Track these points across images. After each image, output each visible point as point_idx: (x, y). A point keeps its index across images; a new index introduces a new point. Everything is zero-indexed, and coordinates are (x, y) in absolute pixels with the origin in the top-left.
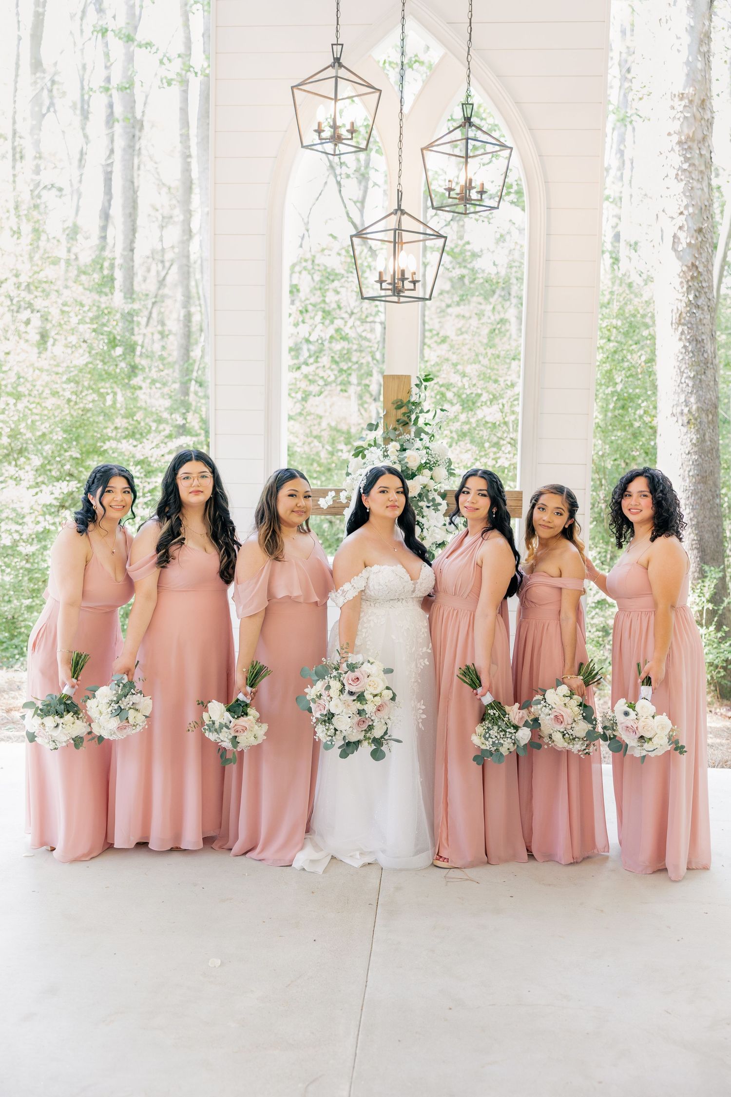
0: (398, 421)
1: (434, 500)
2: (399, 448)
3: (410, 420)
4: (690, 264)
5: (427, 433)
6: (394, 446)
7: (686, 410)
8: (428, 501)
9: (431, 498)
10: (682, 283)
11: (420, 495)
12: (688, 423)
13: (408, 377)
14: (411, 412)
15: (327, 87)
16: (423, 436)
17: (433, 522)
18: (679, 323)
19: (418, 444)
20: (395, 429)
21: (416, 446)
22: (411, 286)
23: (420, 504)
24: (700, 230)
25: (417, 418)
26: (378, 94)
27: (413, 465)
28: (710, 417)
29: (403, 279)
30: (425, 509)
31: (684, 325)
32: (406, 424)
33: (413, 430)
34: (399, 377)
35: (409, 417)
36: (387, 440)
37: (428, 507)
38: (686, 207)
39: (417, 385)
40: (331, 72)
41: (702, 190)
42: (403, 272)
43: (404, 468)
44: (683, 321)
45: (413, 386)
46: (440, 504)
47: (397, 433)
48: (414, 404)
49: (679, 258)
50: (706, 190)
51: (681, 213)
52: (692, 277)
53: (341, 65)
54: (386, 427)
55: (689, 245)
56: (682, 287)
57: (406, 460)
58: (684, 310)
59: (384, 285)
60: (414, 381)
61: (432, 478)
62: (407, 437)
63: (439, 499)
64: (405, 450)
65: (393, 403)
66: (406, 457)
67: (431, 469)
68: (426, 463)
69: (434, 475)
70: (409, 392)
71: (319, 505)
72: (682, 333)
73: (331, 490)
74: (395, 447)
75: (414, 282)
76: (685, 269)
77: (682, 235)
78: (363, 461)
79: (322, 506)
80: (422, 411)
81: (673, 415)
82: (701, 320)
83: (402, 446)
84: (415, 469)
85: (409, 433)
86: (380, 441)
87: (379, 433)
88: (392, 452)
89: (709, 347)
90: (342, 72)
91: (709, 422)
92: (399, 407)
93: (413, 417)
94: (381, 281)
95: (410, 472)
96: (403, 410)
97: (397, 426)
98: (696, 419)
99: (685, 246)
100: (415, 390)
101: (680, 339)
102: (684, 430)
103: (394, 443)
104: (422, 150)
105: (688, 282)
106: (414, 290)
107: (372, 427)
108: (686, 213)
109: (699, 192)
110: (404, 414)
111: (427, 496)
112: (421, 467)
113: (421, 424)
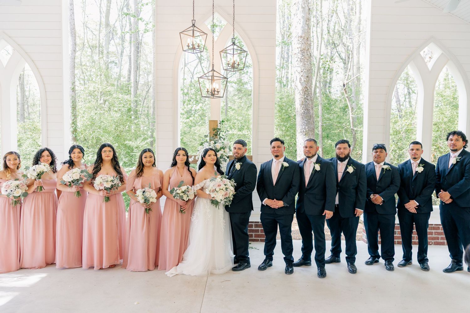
0: (214, 134)
1: (225, 158)
2: (214, 142)
3: (218, 134)
4: (305, 87)
5: (223, 138)
6: (212, 142)
7: (305, 131)
8: (223, 159)
10: (303, 92)
11: (220, 157)
12: (306, 134)
13: (217, 121)
14: (218, 131)
15: (191, 33)
16: (221, 139)
18: (302, 105)
19: (220, 141)
20: (213, 137)
21: (219, 142)
22: (217, 93)
23: (221, 160)
24: (308, 77)
25: (220, 133)
26: (206, 35)
27: (218, 148)
28: (312, 133)
29: (214, 91)
31: (304, 105)
32: (216, 135)
33: (218, 137)
34: (214, 121)
35: (217, 133)
36: (211, 140)
37: (223, 161)
38: (303, 69)
40: (192, 28)
41: (308, 64)
42: (214, 89)
44: (303, 104)
45: (218, 123)
46: (227, 160)
48: (219, 129)
49: (302, 85)
50: (309, 65)
51: (302, 72)
52: (306, 91)
53: (195, 26)
54: (210, 136)
55: (304, 81)
56: (303, 94)
57: (216, 146)
58: (303, 100)
59: (209, 93)
60: (219, 122)
62: (217, 139)
63: (226, 158)
64: (216, 143)
65: (212, 129)
67: (224, 149)
69: (225, 151)
70: (217, 125)
72: (303, 108)
73: (193, 156)
75: (218, 92)
76: (303, 88)
77: (302, 78)
80: (221, 131)
81: (301, 132)
82: (308, 103)
83: (215, 142)
84: (219, 149)
86: (208, 141)
87: (208, 139)
88: (212, 144)
89: (311, 111)
90: (195, 29)
91: (312, 134)
93: (219, 133)
94: (208, 92)
96: (215, 131)
98: (308, 133)
99: (303, 81)
100: (219, 125)
101: (303, 109)
102: (304, 136)
103: (212, 141)
104: (220, 52)
105: (304, 92)
106: (218, 94)
107: (206, 136)
108: (303, 71)
109: (307, 65)
110: (216, 132)
111: (223, 157)
112: (221, 148)
113: (221, 135)
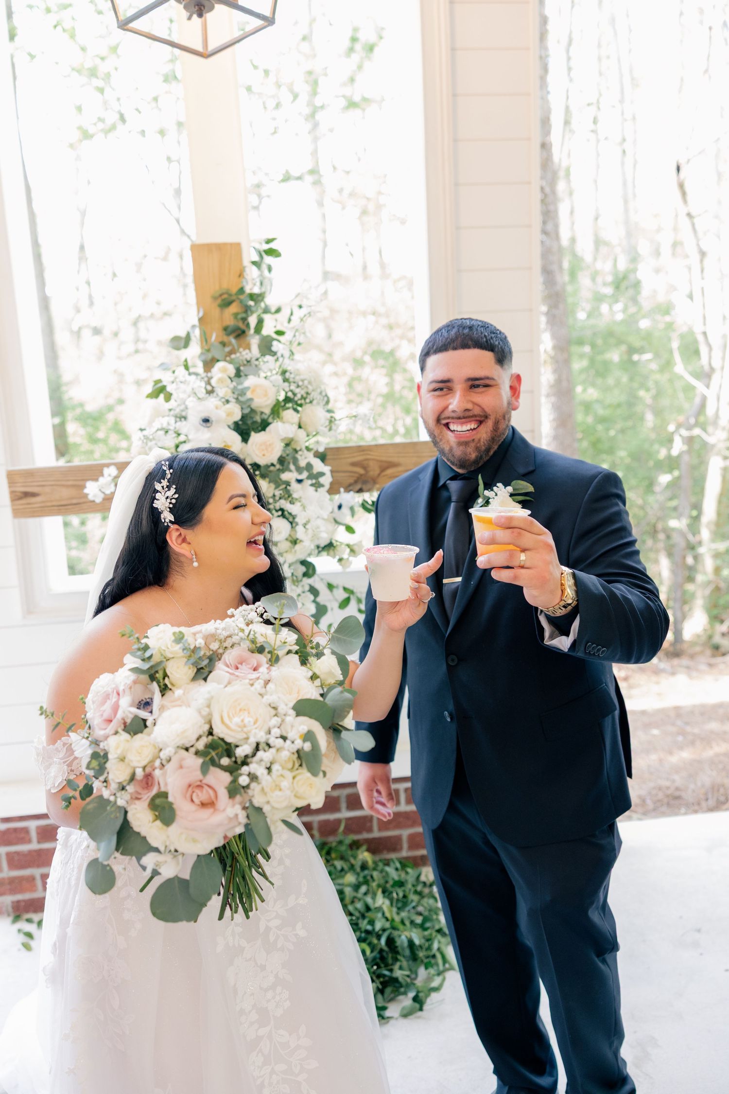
0: (226, 328)
1: (309, 467)
2: (231, 373)
3: (248, 325)
6: (222, 370)
8: (299, 470)
9: (303, 463)
11: (281, 460)
13: (237, 247)
14: (247, 310)
16: (275, 348)
17: (313, 510)
20: (223, 343)
21: (265, 368)
23: (285, 476)
25: (260, 322)
27: (263, 402)
30: (294, 486)
32: (240, 333)
33: (255, 341)
34: (220, 248)
35: (244, 320)
36: (209, 361)
37: (300, 481)
39: (254, 263)
43: (247, 411)
45: (246, 262)
46: (322, 474)
47: (227, 349)
48: (252, 297)
54: (205, 338)
57: (249, 395)
60: (248, 254)
61: (300, 427)
62: (245, 354)
63: (318, 466)
64: (243, 376)
65: (213, 298)
66: (248, 388)
67: (297, 410)
68: (287, 400)
69: (304, 419)
70: (241, 274)
71: (86, 495)
73: (108, 465)
74: (224, 370)
78: (168, 406)
79: (91, 497)
80: (266, 311)
83: (237, 369)
84: (267, 411)
85: (248, 347)
86: (197, 364)
87: (194, 351)
88: (220, 380)
92: (226, 303)
93: (253, 320)
95: (258, 419)
96: (234, 308)
97: (225, 339)
100: (252, 273)
103: (222, 365)
107: (179, 342)
110: (236, 315)
111: (295, 461)
112: (277, 410)
113: (268, 330)
